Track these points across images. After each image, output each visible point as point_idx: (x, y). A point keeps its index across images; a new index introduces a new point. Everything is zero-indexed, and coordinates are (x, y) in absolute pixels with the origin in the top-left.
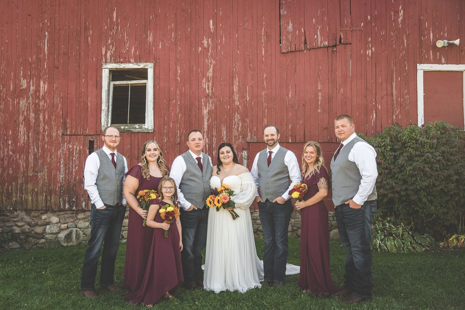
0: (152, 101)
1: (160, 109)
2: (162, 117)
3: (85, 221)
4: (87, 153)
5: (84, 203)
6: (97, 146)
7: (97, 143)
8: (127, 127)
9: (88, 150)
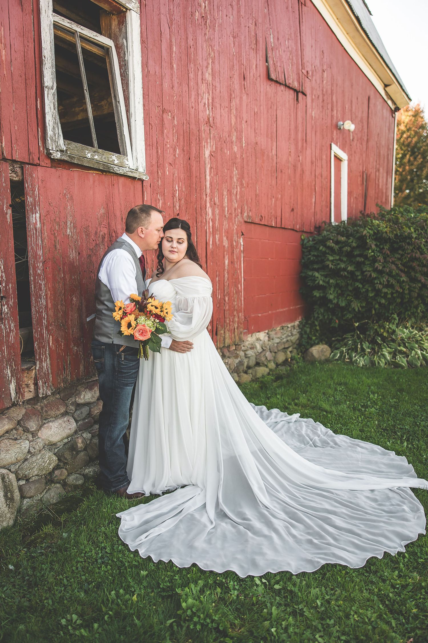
0: (141, 103)
1: (151, 127)
2: (154, 148)
3: (16, 439)
4: (9, 220)
5: (12, 387)
6: (35, 200)
7: (34, 191)
8: (96, 157)
9: (10, 211)
